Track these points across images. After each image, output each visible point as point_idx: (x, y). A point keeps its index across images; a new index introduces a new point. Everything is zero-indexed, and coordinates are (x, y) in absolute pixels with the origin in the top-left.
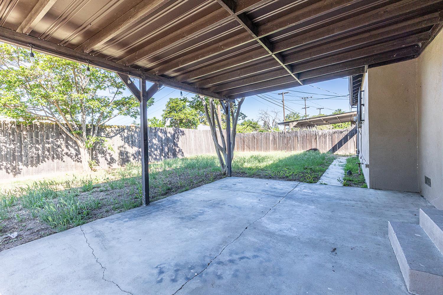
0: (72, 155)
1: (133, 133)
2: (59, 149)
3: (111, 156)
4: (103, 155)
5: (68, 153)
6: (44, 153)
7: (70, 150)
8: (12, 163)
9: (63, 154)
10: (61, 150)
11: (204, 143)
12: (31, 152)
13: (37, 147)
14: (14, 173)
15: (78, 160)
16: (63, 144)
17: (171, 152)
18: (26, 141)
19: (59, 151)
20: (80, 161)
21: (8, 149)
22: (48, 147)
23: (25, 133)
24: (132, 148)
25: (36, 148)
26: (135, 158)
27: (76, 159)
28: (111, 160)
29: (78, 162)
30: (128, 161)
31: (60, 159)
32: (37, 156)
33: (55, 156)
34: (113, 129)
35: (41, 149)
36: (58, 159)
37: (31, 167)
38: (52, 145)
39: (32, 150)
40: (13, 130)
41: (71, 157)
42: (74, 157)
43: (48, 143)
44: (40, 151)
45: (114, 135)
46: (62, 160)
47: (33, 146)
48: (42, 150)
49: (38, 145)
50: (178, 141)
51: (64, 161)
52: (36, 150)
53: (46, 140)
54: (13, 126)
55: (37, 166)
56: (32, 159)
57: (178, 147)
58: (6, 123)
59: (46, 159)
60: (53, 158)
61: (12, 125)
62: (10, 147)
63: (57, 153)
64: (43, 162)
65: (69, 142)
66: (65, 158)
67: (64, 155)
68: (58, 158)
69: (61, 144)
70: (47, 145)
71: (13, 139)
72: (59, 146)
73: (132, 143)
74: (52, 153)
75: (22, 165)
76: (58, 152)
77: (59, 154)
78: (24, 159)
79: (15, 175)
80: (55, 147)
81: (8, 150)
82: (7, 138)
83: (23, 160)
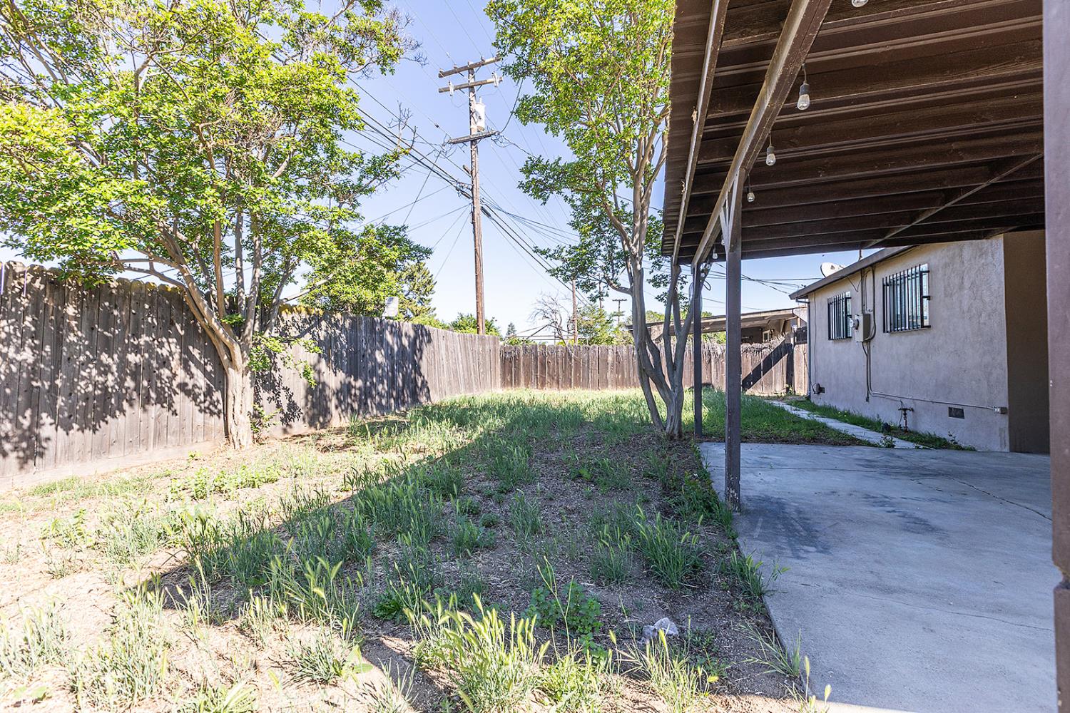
0: (197, 390)
1: (338, 332)
2: (165, 373)
3: (291, 396)
4: (272, 395)
5: (186, 384)
6: (121, 382)
7: (192, 376)
8: (20, 418)
9: (174, 387)
10: (170, 375)
11: (461, 366)
12: (84, 378)
13: (105, 362)
14: (21, 454)
15: (211, 407)
16: (177, 356)
17: (408, 387)
18: (72, 338)
19: (164, 377)
20: (216, 411)
21: (12, 366)
22: (136, 364)
23: (71, 310)
24: (335, 373)
25: (99, 364)
26: (340, 402)
27: (207, 404)
28: (289, 409)
29: (212, 413)
30: (326, 412)
31: (165, 405)
32: (99, 392)
33: (153, 395)
34: (297, 317)
35: (114, 368)
36: (159, 406)
37: (80, 432)
38: (147, 355)
39: (88, 370)
40: (37, 296)
41: (195, 399)
42: (202, 398)
43: (137, 350)
44: (110, 377)
45: (298, 334)
46: (170, 406)
47: (91, 357)
48: (116, 374)
49: (107, 356)
50: (421, 358)
51: (175, 413)
52: (100, 374)
53: (132, 340)
54: (37, 284)
55: (98, 427)
56: (84, 404)
57: (420, 375)
58: (18, 270)
59: (125, 405)
60: (147, 400)
61: (33, 281)
62: (19, 358)
63: (159, 385)
64: (118, 413)
65: (191, 348)
66: (180, 400)
67: (175, 393)
68: (160, 401)
69: (171, 353)
70: (133, 358)
71: (33, 329)
72: (164, 363)
73: (336, 362)
74: (145, 383)
75: (51, 424)
76: (161, 383)
77: (164, 388)
78: (60, 402)
79: (23, 462)
80: (155, 364)
81: (10, 369)
82: (13, 324)
83: (58, 407)
